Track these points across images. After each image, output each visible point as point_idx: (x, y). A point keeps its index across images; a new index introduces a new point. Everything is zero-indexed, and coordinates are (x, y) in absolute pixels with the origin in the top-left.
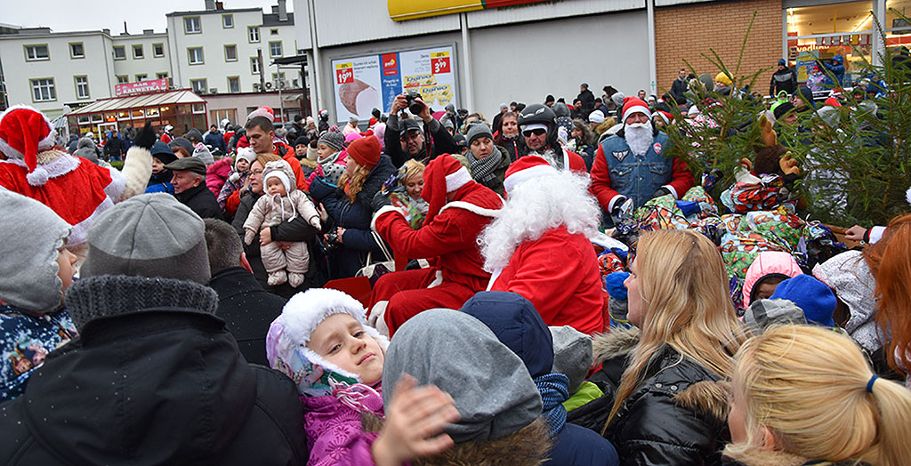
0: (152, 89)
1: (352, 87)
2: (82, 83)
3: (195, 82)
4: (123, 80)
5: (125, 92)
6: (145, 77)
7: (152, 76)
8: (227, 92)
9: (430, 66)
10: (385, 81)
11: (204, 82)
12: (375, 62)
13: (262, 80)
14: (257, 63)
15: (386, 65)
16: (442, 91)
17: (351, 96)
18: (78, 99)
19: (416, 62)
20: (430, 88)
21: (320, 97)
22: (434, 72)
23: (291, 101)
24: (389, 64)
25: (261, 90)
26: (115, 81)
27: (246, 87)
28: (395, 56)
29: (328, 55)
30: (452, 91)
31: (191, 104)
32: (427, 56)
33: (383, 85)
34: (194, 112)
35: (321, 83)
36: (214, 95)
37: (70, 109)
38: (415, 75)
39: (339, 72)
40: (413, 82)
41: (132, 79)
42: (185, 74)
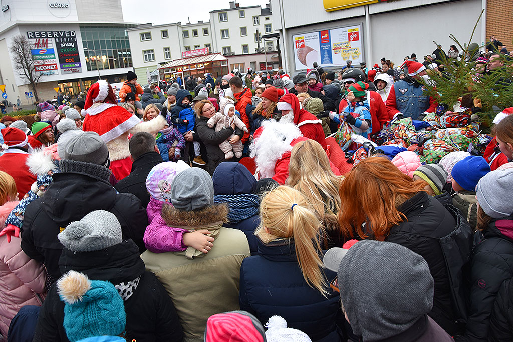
0: (200, 53)
1: (304, 50)
2: (168, 51)
3: (225, 48)
4: (188, 48)
5: (187, 55)
6: (199, 46)
7: (203, 46)
8: (242, 54)
9: (348, 37)
10: (322, 46)
11: (229, 48)
12: (316, 36)
13: (259, 46)
14: (258, 37)
15: (323, 37)
16: (354, 51)
17: (303, 55)
18: (166, 60)
19: (340, 35)
20: (347, 49)
21: (286, 56)
22: (349, 40)
23: (275, 58)
24: (324, 36)
25: (259, 52)
26: (184, 50)
27: (252, 50)
28: (328, 31)
29: (291, 32)
30: (360, 51)
31: (220, 61)
32: (346, 31)
33: (321, 48)
34: (222, 65)
35: (287, 51)
36: (234, 55)
37: (161, 66)
38: (339, 42)
39: (297, 42)
40: (338, 46)
41: (192, 48)
42: (219, 44)
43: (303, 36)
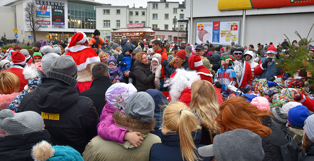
0: (138, 26)
1: (203, 32)
2: (118, 22)
3: (153, 25)
4: (131, 22)
5: (130, 26)
6: (138, 22)
7: (140, 22)
8: (163, 30)
9: (230, 27)
10: (214, 31)
11: (156, 25)
12: (211, 24)
13: (175, 27)
14: (175, 21)
15: (215, 25)
16: (234, 37)
17: (202, 35)
18: (116, 27)
19: (226, 26)
20: (229, 35)
21: (191, 35)
22: (231, 30)
23: (184, 35)
24: (216, 25)
25: (174, 30)
26: (128, 23)
27: (170, 28)
28: (219, 23)
29: (196, 20)
30: (237, 37)
31: (150, 32)
32: (230, 24)
33: (213, 33)
34: (150, 35)
35: (192, 30)
36: (159, 30)
37: (113, 31)
38: (224, 30)
39: (199, 27)
40: (223, 33)
41: (134, 23)
42: (151, 22)
43: (203, 24)
